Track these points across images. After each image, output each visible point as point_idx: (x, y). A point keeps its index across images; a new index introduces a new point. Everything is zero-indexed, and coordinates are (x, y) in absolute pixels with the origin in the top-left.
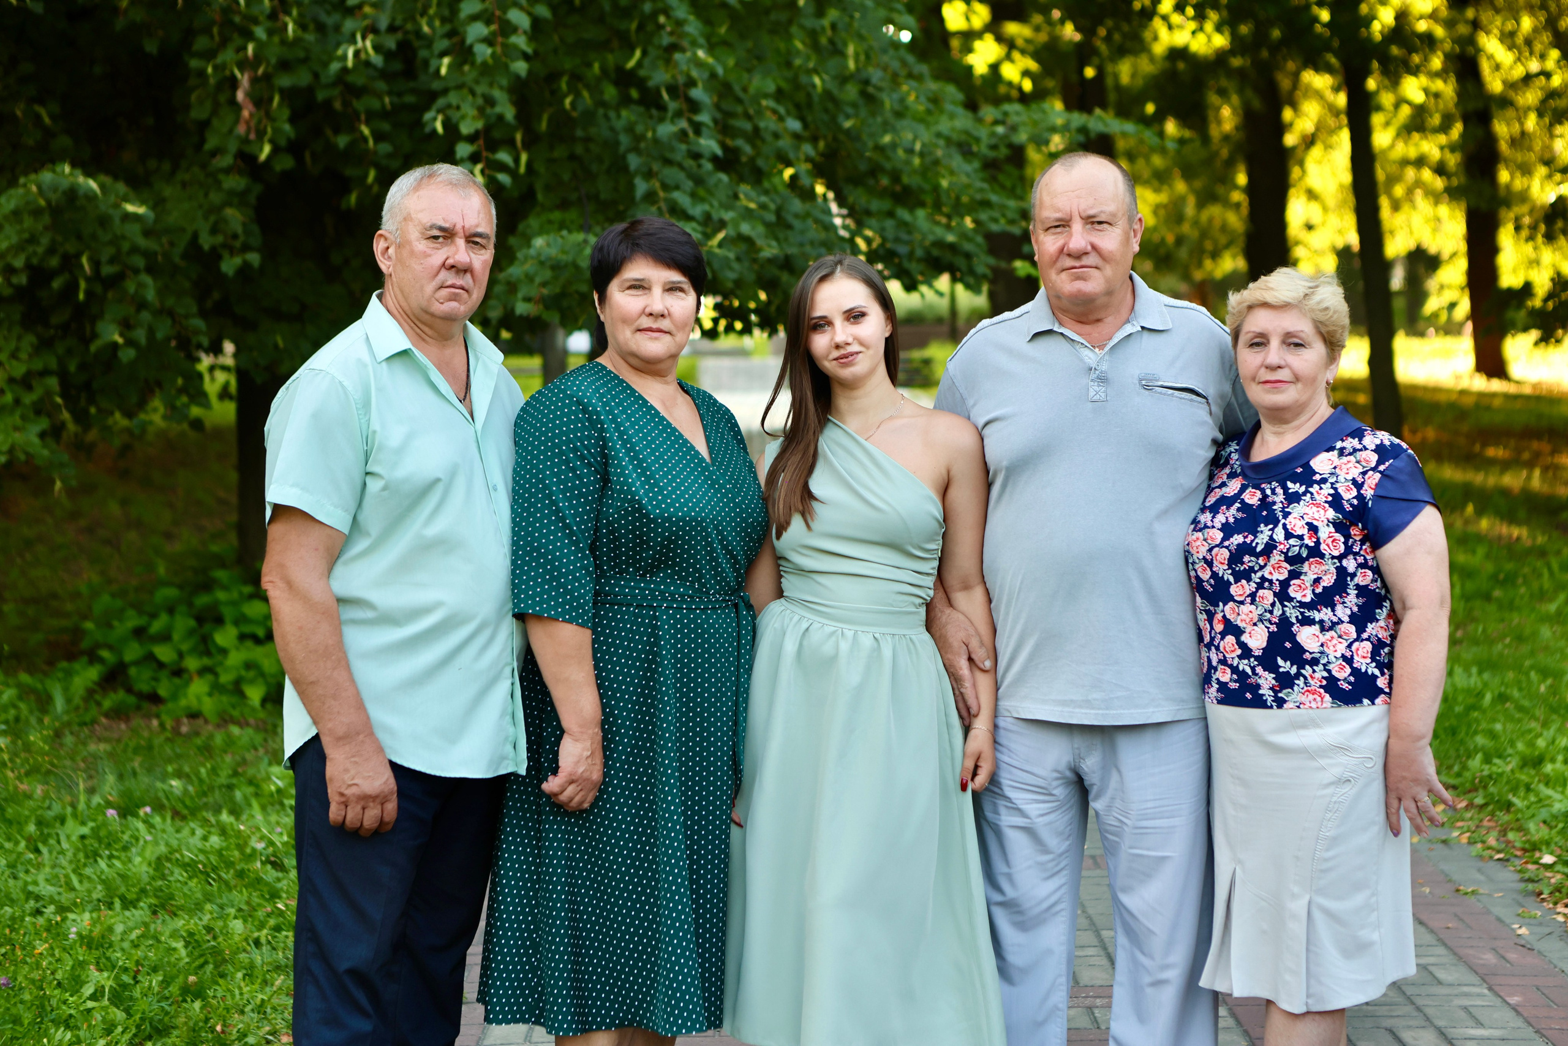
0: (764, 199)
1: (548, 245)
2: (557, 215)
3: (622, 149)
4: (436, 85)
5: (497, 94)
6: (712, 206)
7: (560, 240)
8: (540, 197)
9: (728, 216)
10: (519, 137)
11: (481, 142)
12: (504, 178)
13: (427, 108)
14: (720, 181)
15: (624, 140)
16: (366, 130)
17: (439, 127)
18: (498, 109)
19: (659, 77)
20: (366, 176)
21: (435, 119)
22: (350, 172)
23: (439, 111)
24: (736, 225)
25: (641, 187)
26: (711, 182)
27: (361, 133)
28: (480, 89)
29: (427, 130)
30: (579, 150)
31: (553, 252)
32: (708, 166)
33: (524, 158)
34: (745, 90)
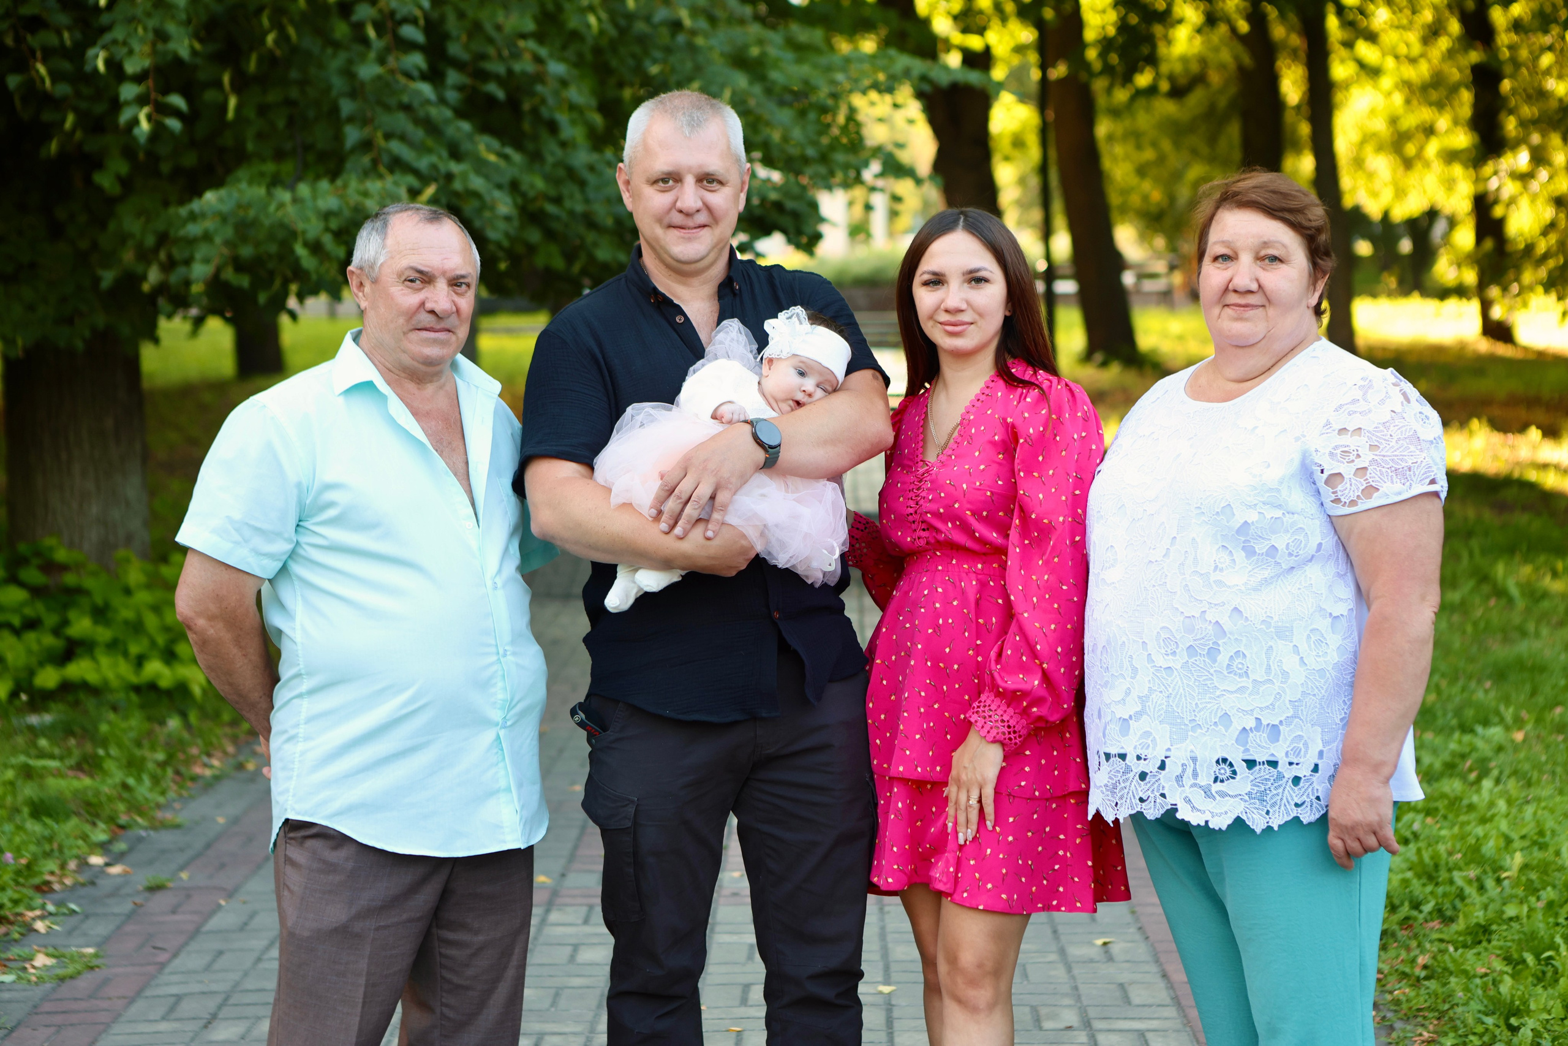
0: (509, 151)
1: (221, 200)
2: (270, 167)
3: (334, 93)
4: (105, 19)
5: (171, 28)
6: (440, 157)
7: (235, 195)
8: (250, 146)
9: (455, 167)
10: (226, 79)
11: (150, 82)
12: (174, 124)
13: (93, 43)
14: (459, 129)
15: (338, 83)
16: (42, 69)
17: (101, 66)
18: (172, 46)
19: (363, 12)
20: (64, 121)
21: (97, 56)
22: (47, 116)
23: (104, 47)
24: (464, 176)
25: (352, 135)
26: (450, 131)
27: (37, 71)
28: (151, 23)
29: (88, 68)
30: (294, 93)
31: (225, 208)
32: (448, 113)
33: (232, 102)
34: (499, 28)
